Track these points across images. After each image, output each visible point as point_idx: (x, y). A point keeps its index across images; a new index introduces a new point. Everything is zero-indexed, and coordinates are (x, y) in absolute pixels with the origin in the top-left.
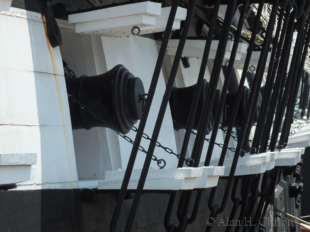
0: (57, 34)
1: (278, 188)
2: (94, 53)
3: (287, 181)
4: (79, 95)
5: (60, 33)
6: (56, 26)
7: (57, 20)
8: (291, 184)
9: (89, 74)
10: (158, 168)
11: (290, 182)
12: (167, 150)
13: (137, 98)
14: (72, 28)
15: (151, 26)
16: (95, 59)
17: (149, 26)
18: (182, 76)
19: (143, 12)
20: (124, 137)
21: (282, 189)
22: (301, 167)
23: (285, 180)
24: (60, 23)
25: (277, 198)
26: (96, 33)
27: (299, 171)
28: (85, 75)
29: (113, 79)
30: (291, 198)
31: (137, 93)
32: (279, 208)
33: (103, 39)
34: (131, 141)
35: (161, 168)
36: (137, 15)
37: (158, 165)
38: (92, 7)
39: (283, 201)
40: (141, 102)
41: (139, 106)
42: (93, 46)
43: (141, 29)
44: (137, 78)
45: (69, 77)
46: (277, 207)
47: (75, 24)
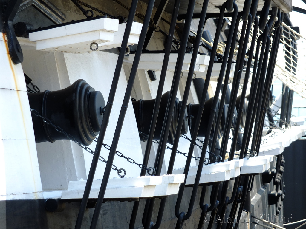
0: (19, 51)
1: (256, 195)
2: (57, 68)
3: (266, 189)
4: (43, 110)
5: (22, 51)
6: (18, 45)
7: (18, 38)
8: (271, 192)
9: (53, 89)
10: (119, 177)
11: (270, 190)
12: (129, 160)
13: (97, 111)
14: (33, 45)
15: (109, 41)
16: (58, 74)
17: (107, 41)
18: (149, 88)
19: (101, 29)
20: (86, 148)
21: (260, 196)
22: (281, 175)
23: (264, 188)
24: (21, 40)
25: (254, 205)
26: (56, 50)
27: (279, 179)
28: (47, 90)
29: (74, 93)
30: (271, 205)
31: (97, 106)
32: (256, 215)
33: (66, 55)
34: (92, 152)
35: (122, 177)
36: (95, 31)
37: (119, 175)
38: (54, 24)
39: (262, 208)
40: (101, 115)
41: (100, 119)
42: (56, 62)
43: (99, 45)
44: (97, 92)
45: (33, 93)
46: (254, 215)
47: (36, 41)
